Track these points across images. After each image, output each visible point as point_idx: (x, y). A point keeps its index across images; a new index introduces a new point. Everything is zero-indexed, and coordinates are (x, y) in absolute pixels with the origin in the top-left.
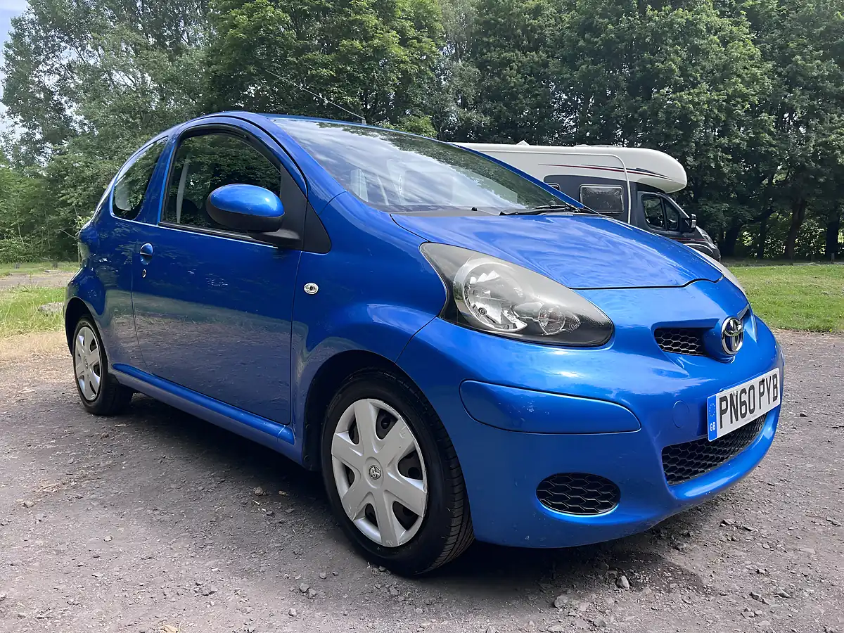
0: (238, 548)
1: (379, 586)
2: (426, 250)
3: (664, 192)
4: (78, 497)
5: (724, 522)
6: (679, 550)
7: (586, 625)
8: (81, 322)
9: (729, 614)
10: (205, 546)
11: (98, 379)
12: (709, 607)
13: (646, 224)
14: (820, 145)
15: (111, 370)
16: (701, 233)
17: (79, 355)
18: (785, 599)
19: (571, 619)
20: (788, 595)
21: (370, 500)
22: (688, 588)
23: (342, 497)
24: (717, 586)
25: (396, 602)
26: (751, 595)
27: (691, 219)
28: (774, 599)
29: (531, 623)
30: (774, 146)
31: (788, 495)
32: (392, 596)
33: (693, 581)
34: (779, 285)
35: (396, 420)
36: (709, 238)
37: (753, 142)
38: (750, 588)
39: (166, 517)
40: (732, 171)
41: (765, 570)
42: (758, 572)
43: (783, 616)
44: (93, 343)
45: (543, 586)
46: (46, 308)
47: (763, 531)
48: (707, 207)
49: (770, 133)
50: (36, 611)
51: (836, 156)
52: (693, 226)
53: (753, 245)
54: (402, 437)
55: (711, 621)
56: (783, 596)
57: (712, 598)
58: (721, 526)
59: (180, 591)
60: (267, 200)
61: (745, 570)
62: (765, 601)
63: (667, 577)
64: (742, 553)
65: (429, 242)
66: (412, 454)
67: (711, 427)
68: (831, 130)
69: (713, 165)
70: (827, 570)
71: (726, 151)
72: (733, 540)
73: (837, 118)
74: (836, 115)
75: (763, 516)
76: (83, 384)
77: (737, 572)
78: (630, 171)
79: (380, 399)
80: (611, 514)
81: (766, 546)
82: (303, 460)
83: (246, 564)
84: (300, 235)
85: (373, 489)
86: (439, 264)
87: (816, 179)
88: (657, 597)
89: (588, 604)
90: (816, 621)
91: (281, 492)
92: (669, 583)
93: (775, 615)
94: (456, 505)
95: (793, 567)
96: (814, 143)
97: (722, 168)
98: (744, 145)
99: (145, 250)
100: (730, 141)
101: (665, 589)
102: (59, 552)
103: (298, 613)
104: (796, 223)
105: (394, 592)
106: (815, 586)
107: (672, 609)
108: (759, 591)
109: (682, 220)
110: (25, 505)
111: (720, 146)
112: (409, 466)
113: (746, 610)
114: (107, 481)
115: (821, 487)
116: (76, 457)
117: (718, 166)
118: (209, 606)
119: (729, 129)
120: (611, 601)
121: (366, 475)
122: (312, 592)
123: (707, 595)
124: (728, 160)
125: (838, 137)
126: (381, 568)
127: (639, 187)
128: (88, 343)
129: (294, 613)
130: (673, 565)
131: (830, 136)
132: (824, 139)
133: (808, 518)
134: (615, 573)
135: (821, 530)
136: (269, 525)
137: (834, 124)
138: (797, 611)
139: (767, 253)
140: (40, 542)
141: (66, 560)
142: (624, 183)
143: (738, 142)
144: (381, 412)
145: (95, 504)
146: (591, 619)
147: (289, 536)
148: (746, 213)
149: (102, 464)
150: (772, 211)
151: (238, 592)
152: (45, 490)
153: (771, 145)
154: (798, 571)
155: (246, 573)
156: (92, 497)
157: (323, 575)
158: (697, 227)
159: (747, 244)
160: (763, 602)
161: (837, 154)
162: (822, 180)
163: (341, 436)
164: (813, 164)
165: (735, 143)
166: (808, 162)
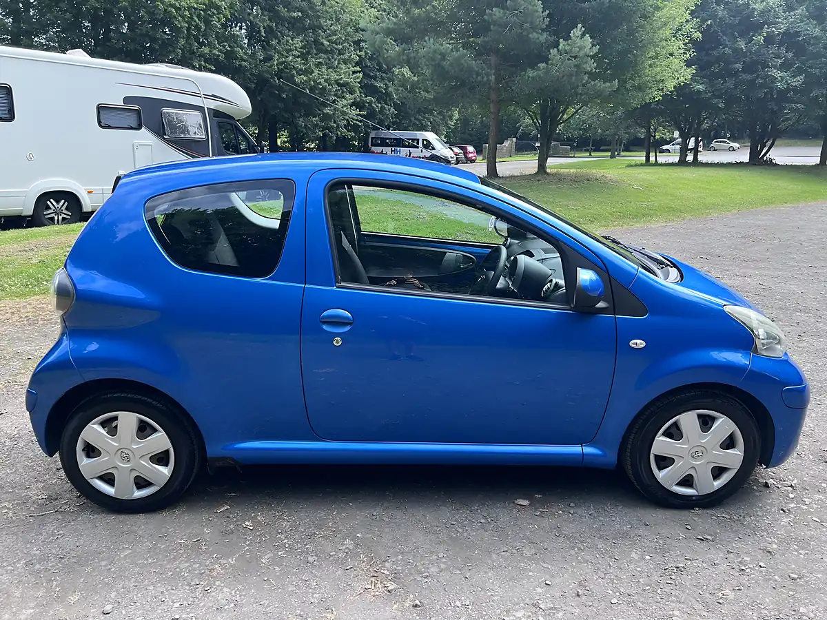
3: (234, 118)
4: (427, 577)
11: (166, 469)
23: (659, 478)
35: (715, 418)
54: (726, 427)
73: (291, 42)
78: (207, 97)
79: (705, 409)
84: (607, 303)
87: (280, 95)
96: (276, 62)
100: (210, 52)
111: (202, 55)
125: (294, 58)
127: (216, 113)
131: (287, 56)
132: (283, 60)
137: (290, 46)
142: (202, 109)
144: (699, 417)
165: (215, 54)
166: (273, 78)
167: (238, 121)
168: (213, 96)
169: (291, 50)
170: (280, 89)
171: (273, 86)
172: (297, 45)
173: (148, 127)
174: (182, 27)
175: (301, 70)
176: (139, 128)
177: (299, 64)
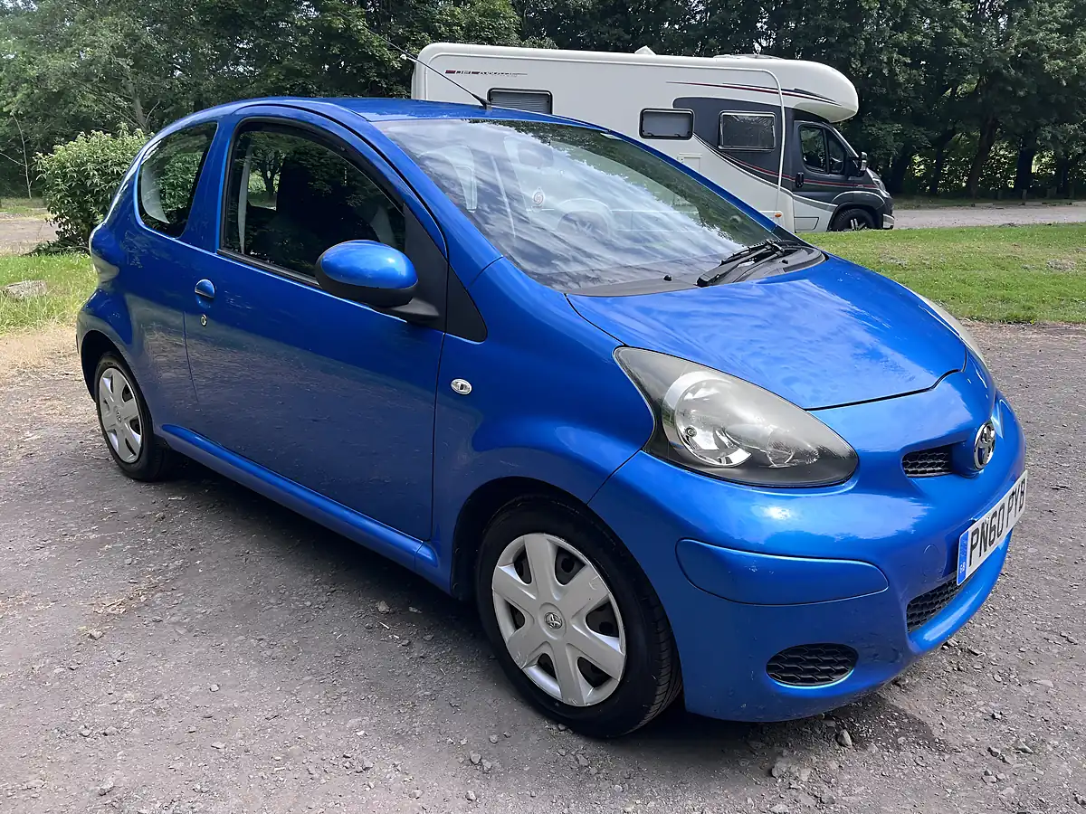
0: (380, 698)
1: (564, 753)
2: (622, 356)
3: (827, 121)
4: (155, 621)
5: (947, 644)
6: (899, 685)
7: (811, 802)
8: (104, 361)
9: (968, 778)
10: (339, 697)
11: (138, 438)
12: (944, 771)
13: (802, 163)
14: (1024, 45)
15: (158, 430)
16: (872, 176)
17: (105, 402)
18: (1027, 754)
19: (794, 792)
20: (1031, 751)
21: (545, 650)
22: (918, 744)
23: (506, 640)
24: (950, 739)
25: (589, 775)
26: (989, 750)
27: (860, 158)
28: (1015, 756)
29: (750, 800)
30: (966, 46)
31: (1013, 598)
32: (581, 768)
33: (920, 732)
34: (970, 257)
35: (583, 565)
36: (881, 183)
37: (940, 40)
38: (986, 740)
39: (278, 652)
40: (908, 81)
41: (1001, 714)
42: (993, 716)
43: (1029, 778)
44: (126, 390)
45: (754, 744)
46: (13, 290)
47: (992, 655)
48: (873, 128)
49: (962, 28)
50: (158, 805)
51: (1043, 61)
52: (863, 168)
53: (925, 176)
54: (591, 586)
55: (950, 791)
56: (1025, 751)
57: (947, 757)
58: (943, 649)
59: (328, 768)
60: (390, 261)
61: (979, 715)
62: (1006, 759)
63: (893, 728)
64: (972, 689)
65: (625, 346)
66: (605, 607)
67: (960, 569)
68: (1040, 24)
69: (885, 71)
70: (1068, 711)
71: (902, 52)
72: (959, 669)
73: (1048, 10)
74: (1047, 4)
75: (989, 631)
76: (115, 440)
77: (970, 716)
78: (787, 92)
79: (560, 537)
80: (846, 680)
81: (997, 677)
82: (451, 590)
83: (399, 725)
84: (438, 309)
85: (551, 639)
86: (642, 380)
87: (1015, 92)
88: (886, 759)
89: (810, 769)
90: (1065, 786)
91: (411, 609)
92: (896, 736)
93: (1019, 780)
94: (664, 672)
95: (1031, 708)
96: (1016, 42)
97: (897, 75)
98: (927, 44)
99: (202, 288)
100: (910, 38)
101: (892, 747)
102: (159, 711)
103: (478, 796)
104: (983, 150)
105: (583, 762)
106: (1058, 736)
107: (904, 774)
108: (998, 745)
109: (848, 159)
110: (91, 636)
111: (897, 45)
112: (601, 620)
113: (986, 773)
114: (186, 593)
115: (1048, 583)
116: (133, 553)
117: (891, 71)
118: (368, 789)
119: (910, 22)
120: (834, 765)
121: (541, 621)
122: (487, 765)
123: (941, 752)
124: (905, 64)
125: (1047, 35)
126: (561, 727)
127: (797, 114)
128: (119, 391)
129: (473, 796)
130: (897, 709)
131: (1037, 33)
132: (1029, 38)
133: (1039, 633)
134: (832, 724)
135: (1056, 651)
136: (409, 661)
137: (1044, 16)
138: (1043, 773)
139: (942, 185)
140: (129, 695)
141: (172, 725)
142: (777, 109)
143: (920, 39)
144: (560, 551)
145: (181, 632)
146: (816, 793)
147: (439, 678)
148: (921, 135)
149: (172, 567)
150: (954, 132)
151: (399, 768)
152: (109, 610)
153: (962, 44)
154: (1037, 714)
155: (400, 737)
156: (173, 619)
157: (494, 738)
158: (868, 170)
159: (918, 174)
160: (1004, 760)
161: (1044, 58)
162: (1022, 93)
163: (505, 570)
164: (1013, 72)
165: (917, 41)
166: (1006, 68)
167: (835, 124)
168: (796, 91)
169: (1045, 22)
170: (1018, 84)
171: (1006, 80)
172: (1059, 14)
173: (700, 136)
174: (871, 9)
175: (1059, 51)
176: (688, 137)
177: (1056, 42)
